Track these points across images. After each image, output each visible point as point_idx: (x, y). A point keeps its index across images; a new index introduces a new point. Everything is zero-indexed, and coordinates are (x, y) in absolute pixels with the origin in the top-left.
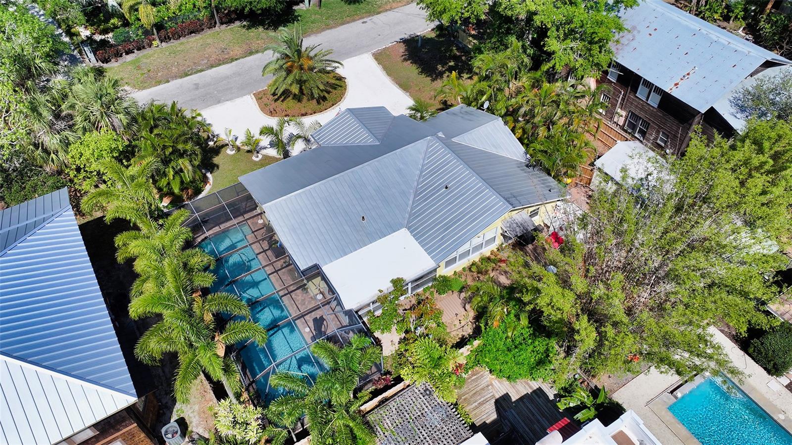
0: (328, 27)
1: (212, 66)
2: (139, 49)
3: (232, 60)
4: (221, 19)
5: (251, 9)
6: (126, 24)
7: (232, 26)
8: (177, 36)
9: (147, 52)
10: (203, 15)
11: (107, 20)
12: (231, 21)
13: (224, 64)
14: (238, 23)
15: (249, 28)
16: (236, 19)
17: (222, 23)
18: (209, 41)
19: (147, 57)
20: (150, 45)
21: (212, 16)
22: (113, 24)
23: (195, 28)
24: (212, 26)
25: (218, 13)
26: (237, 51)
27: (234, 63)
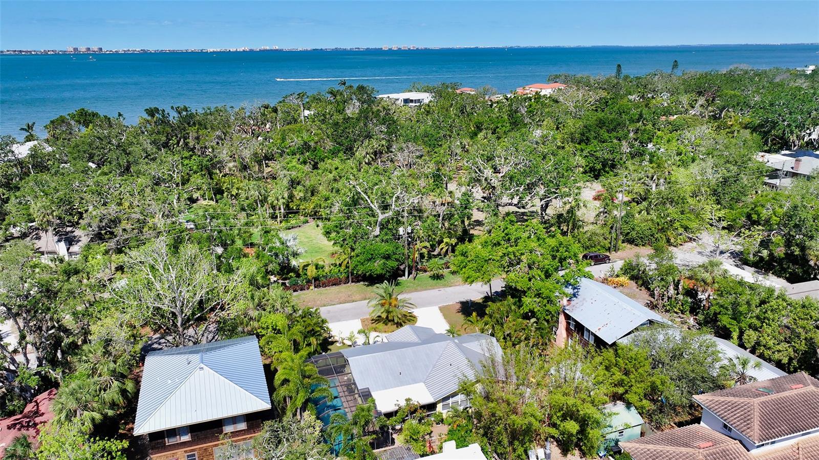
0: (416, 290)
1: (341, 303)
2: (301, 290)
3: (353, 301)
4: (352, 279)
5: (370, 274)
6: (298, 276)
7: (358, 284)
8: (325, 285)
9: (306, 292)
10: (343, 276)
11: (288, 273)
12: (358, 281)
13: (348, 302)
14: (362, 283)
15: (368, 286)
16: (361, 281)
17: (352, 282)
18: (343, 290)
19: (304, 294)
20: (308, 289)
21: (348, 277)
22: (291, 276)
23: (336, 283)
24: (346, 282)
25: (351, 275)
26: (358, 297)
27: (354, 303)
